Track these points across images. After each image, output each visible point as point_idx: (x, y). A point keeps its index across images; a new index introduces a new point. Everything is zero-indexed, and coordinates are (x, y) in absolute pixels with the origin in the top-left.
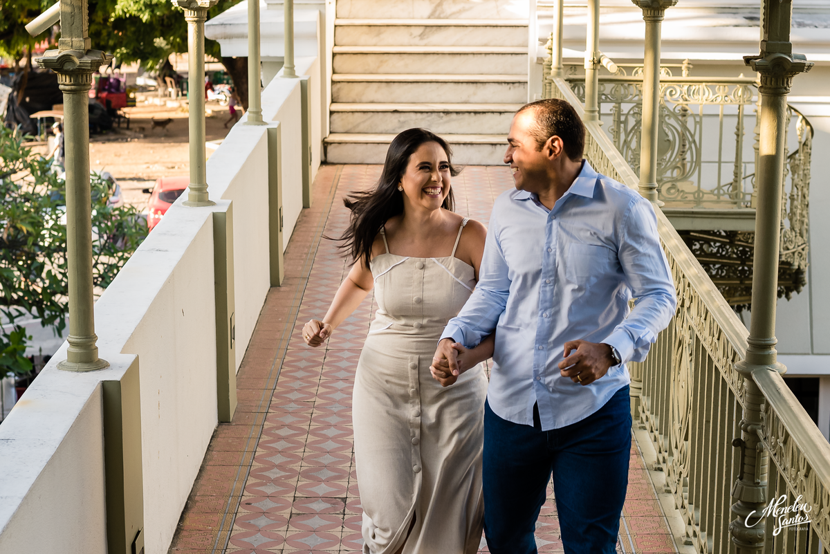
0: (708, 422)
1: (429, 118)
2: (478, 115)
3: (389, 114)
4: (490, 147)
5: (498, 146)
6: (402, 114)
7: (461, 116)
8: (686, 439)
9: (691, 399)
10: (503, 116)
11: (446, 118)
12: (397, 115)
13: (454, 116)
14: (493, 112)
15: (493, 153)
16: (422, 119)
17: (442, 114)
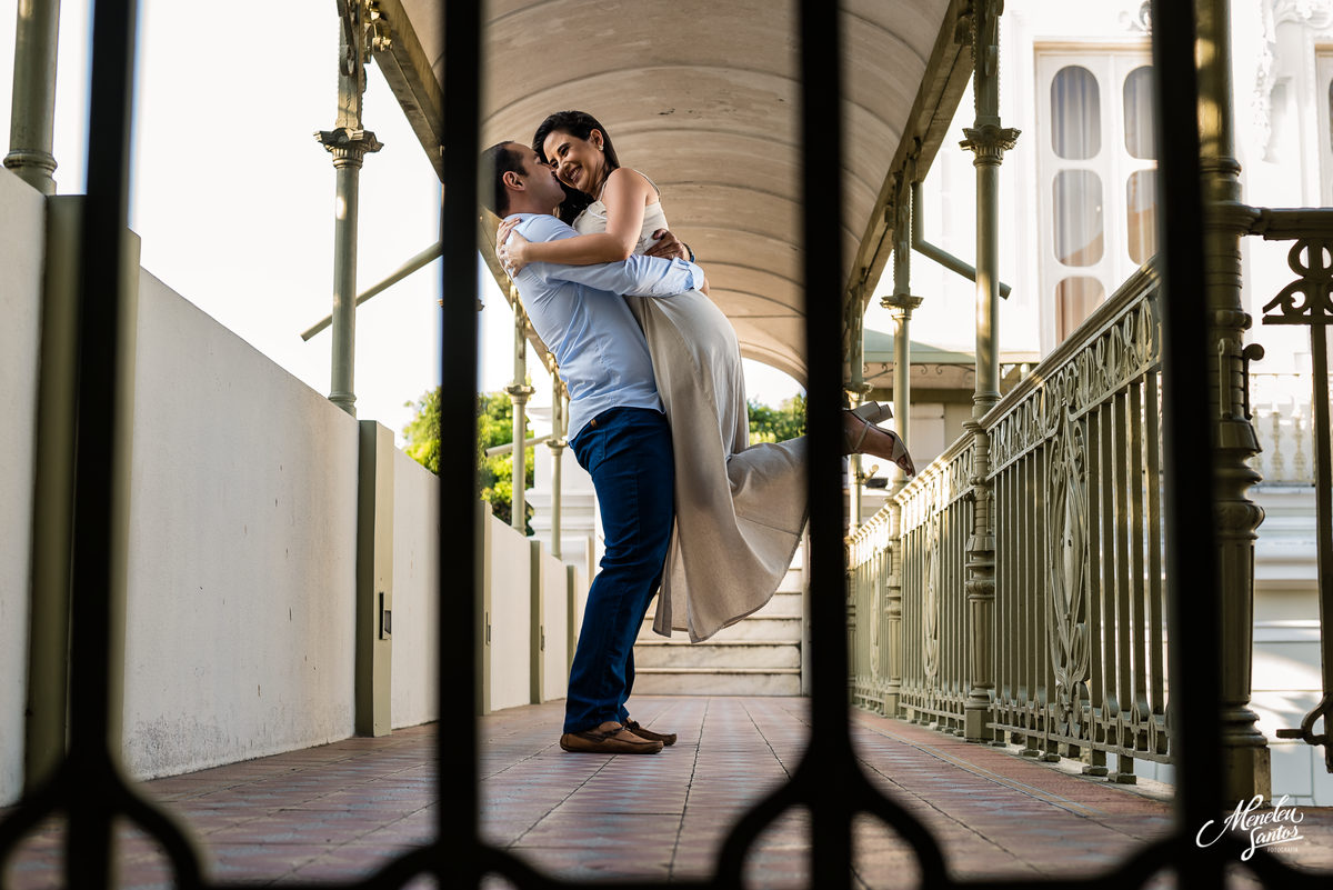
0: (951, 577)
1: (701, 652)
2: (752, 649)
3: (659, 648)
4: (763, 678)
5: (772, 676)
6: (673, 648)
7: (734, 649)
8: (935, 638)
9: (938, 585)
10: (778, 649)
11: (718, 651)
12: (667, 649)
13: (726, 649)
14: (767, 645)
15: (766, 683)
16: (694, 653)
17: (714, 648)
